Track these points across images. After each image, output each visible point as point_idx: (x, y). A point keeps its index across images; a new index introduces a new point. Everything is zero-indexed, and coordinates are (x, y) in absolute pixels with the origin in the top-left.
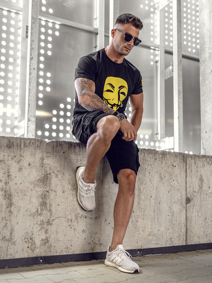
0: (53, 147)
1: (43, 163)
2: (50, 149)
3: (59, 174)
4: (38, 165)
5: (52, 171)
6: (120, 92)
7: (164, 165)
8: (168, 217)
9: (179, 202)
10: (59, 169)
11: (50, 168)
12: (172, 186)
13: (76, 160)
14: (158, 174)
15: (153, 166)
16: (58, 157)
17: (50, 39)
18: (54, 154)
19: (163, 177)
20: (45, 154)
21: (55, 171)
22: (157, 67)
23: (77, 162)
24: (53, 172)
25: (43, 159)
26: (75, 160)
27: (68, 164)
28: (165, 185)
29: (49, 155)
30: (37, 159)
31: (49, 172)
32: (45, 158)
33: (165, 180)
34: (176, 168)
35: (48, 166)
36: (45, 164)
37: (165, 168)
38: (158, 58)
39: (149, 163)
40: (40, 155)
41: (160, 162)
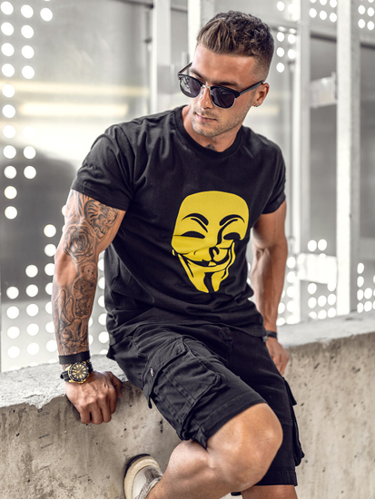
0: (58, 416)
1: (29, 471)
2: (49, 423)
3: (78, 485)
4: (15, 482)
5: (55, 484)
6: (224, 234)
7: (335, 373)
8: (341, 496)
9: (365, 453)
10: (76, 471)
11: (52, 478)
12: (351, 420)
13: (122, 433)
14: (322, 401)
15: (310, 386)
16: (72, 438)
17: (28, 32)
18: (59, 436)
19: (332, 404)
20: (34, 444)
21: (67, 482)
22: (291, 76)
23: (126, 436)
24: (61, 485)
25: (28, 458)
26: (118, 431)
27: (100, 449)
28: (336, 422)
29: (46, 441)
30: (13, 465)
31: (47, 490)
32: (34, 453)
33: (336, 410)
34: (360, 373)
35: (46, 474)
36: (37, 471)
37: (336, 382)
38: (292, 54)
39: (302, 380)
40: (22, 449)
41: (326, 371)
